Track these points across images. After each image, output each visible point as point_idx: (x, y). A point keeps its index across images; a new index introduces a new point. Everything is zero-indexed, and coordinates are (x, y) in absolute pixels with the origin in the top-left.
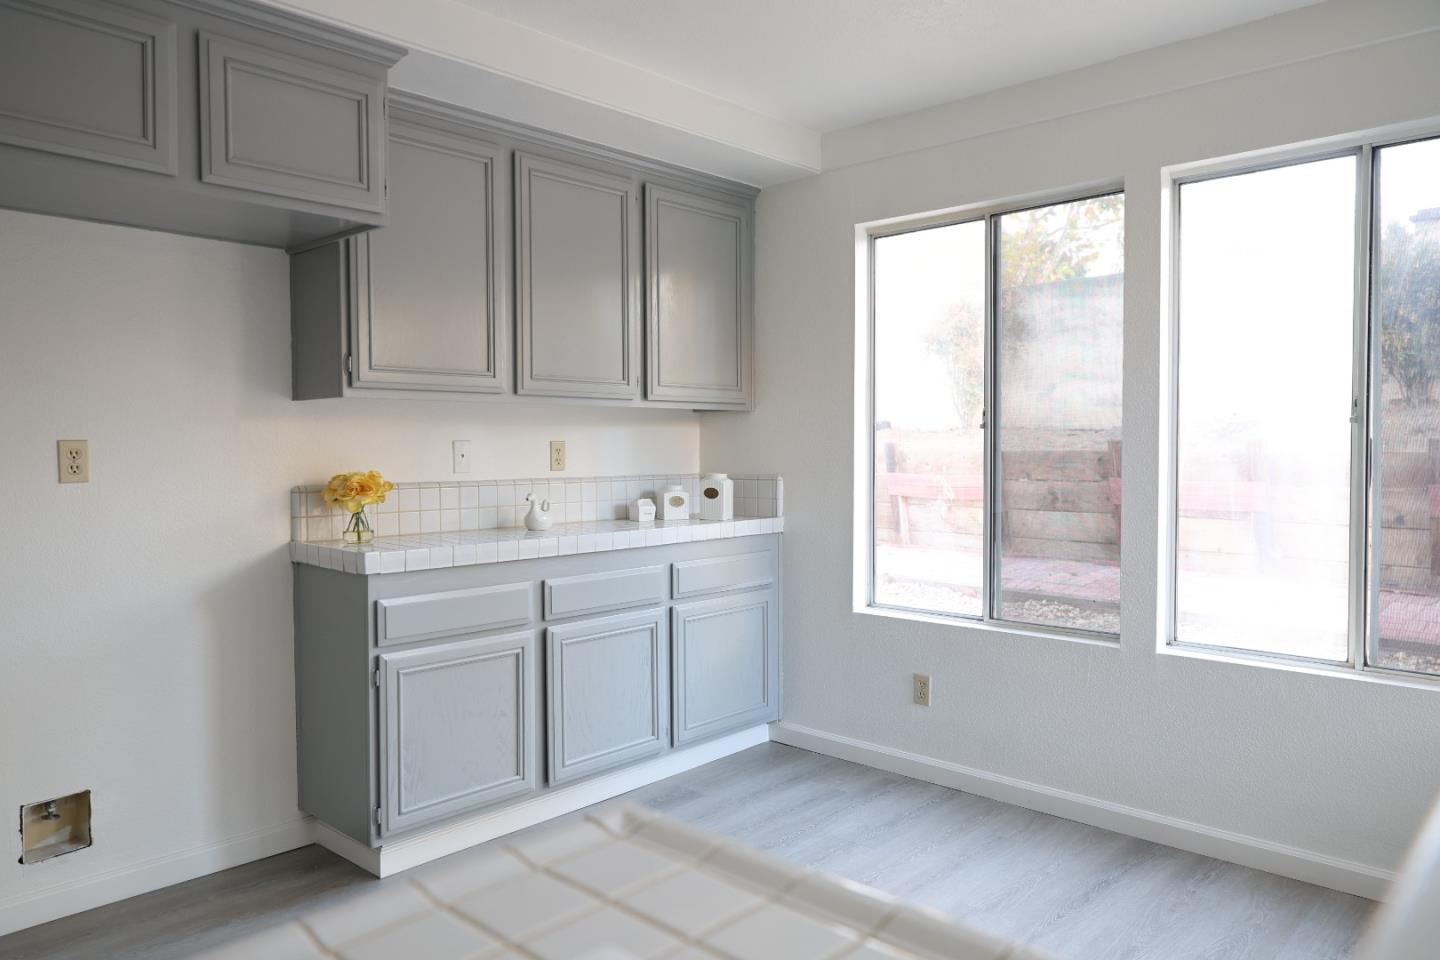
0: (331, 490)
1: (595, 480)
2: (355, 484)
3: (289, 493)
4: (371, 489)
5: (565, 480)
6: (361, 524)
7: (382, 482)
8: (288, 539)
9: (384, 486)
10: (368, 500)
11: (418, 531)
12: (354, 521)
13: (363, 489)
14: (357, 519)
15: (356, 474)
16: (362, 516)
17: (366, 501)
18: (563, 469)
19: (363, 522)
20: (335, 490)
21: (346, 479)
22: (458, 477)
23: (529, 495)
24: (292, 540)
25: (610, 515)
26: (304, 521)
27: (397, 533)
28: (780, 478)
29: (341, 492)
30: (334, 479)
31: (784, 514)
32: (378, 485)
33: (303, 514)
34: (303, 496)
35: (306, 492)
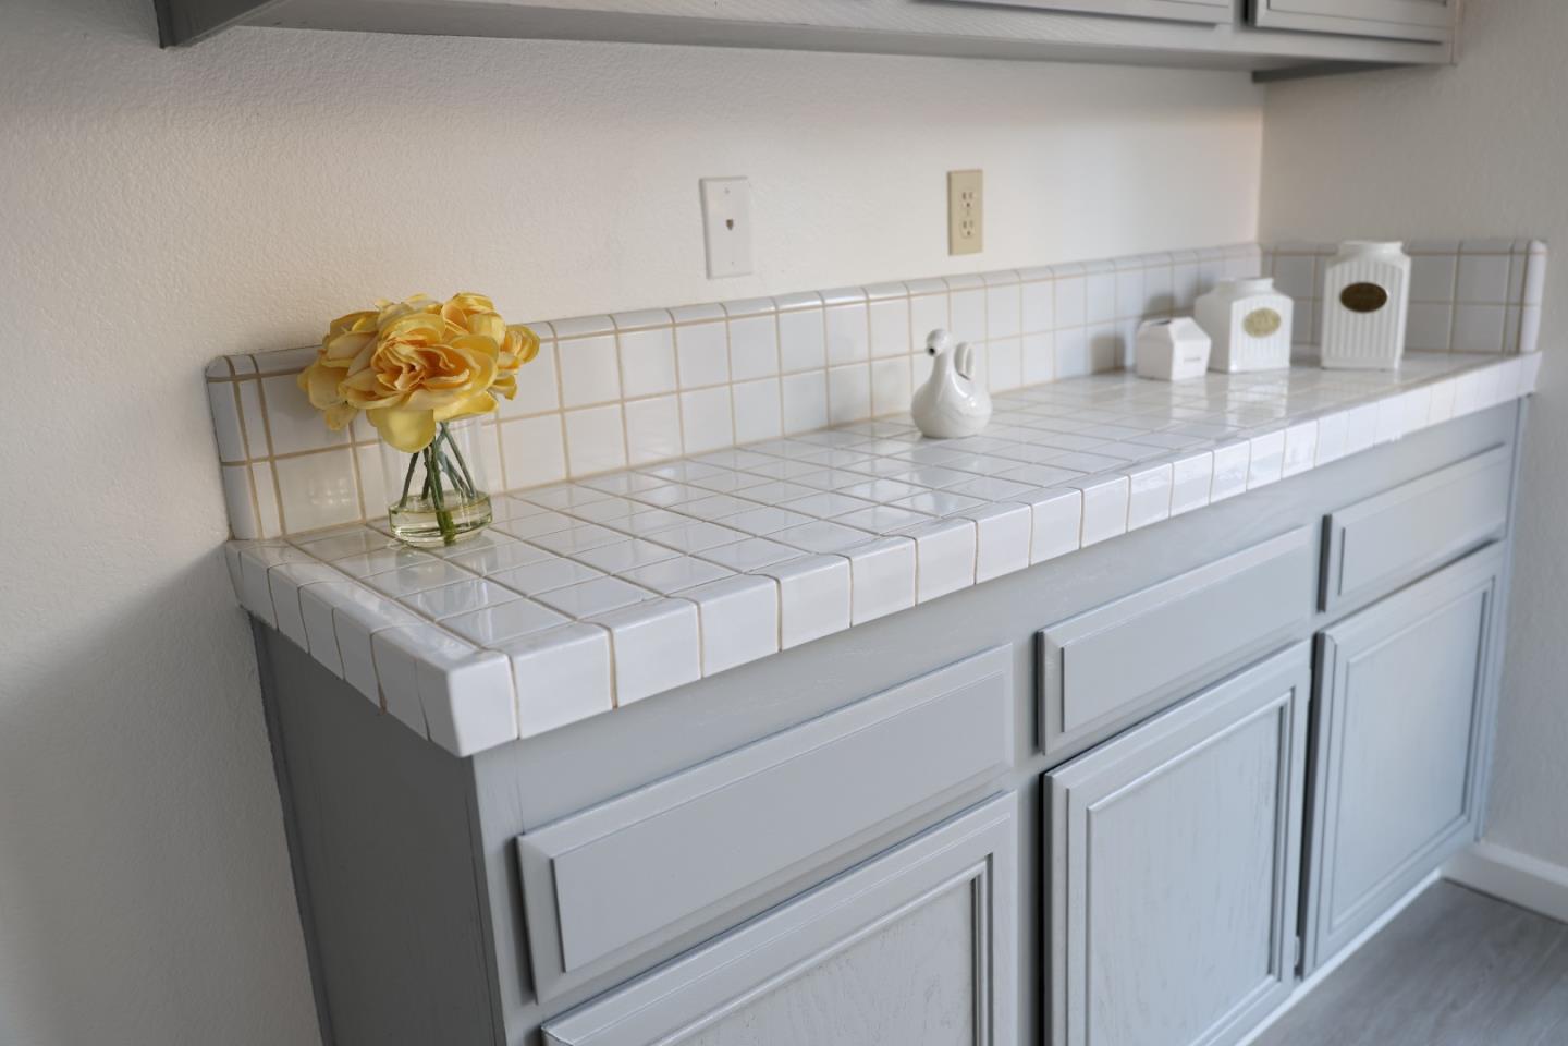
0: (323, 370)
1: (1052, 272)
2: (406, 350)
3: (202, 382)
4: (462, 365)
5: (984, 280)
6: (445, 479)
7: (499, 336)
8: (220, 534)
9: (506, 348)
10: (456, 405)
11: (622, 462)
12: (421, 472)
13: (435, 368)
14: (431, 466)
15: (405, 310)
16: (445, 447)
17: (447, 408)
18: (978, 248)
19: (451, 470)
20: (342, 373)
21: (370, 329)
22: (726, 290)
23: (933, 336)
24: (233, 538)
25: (1081, 364)
26: (262, 471)
27: (563, 476)
28: (1539, 247)
29: (358, 380)
30: (341, 326)
31: (1539, 347)
32: (487, 347)
33: (259, 449)
34: (248, 389)
35: (258, 376)
